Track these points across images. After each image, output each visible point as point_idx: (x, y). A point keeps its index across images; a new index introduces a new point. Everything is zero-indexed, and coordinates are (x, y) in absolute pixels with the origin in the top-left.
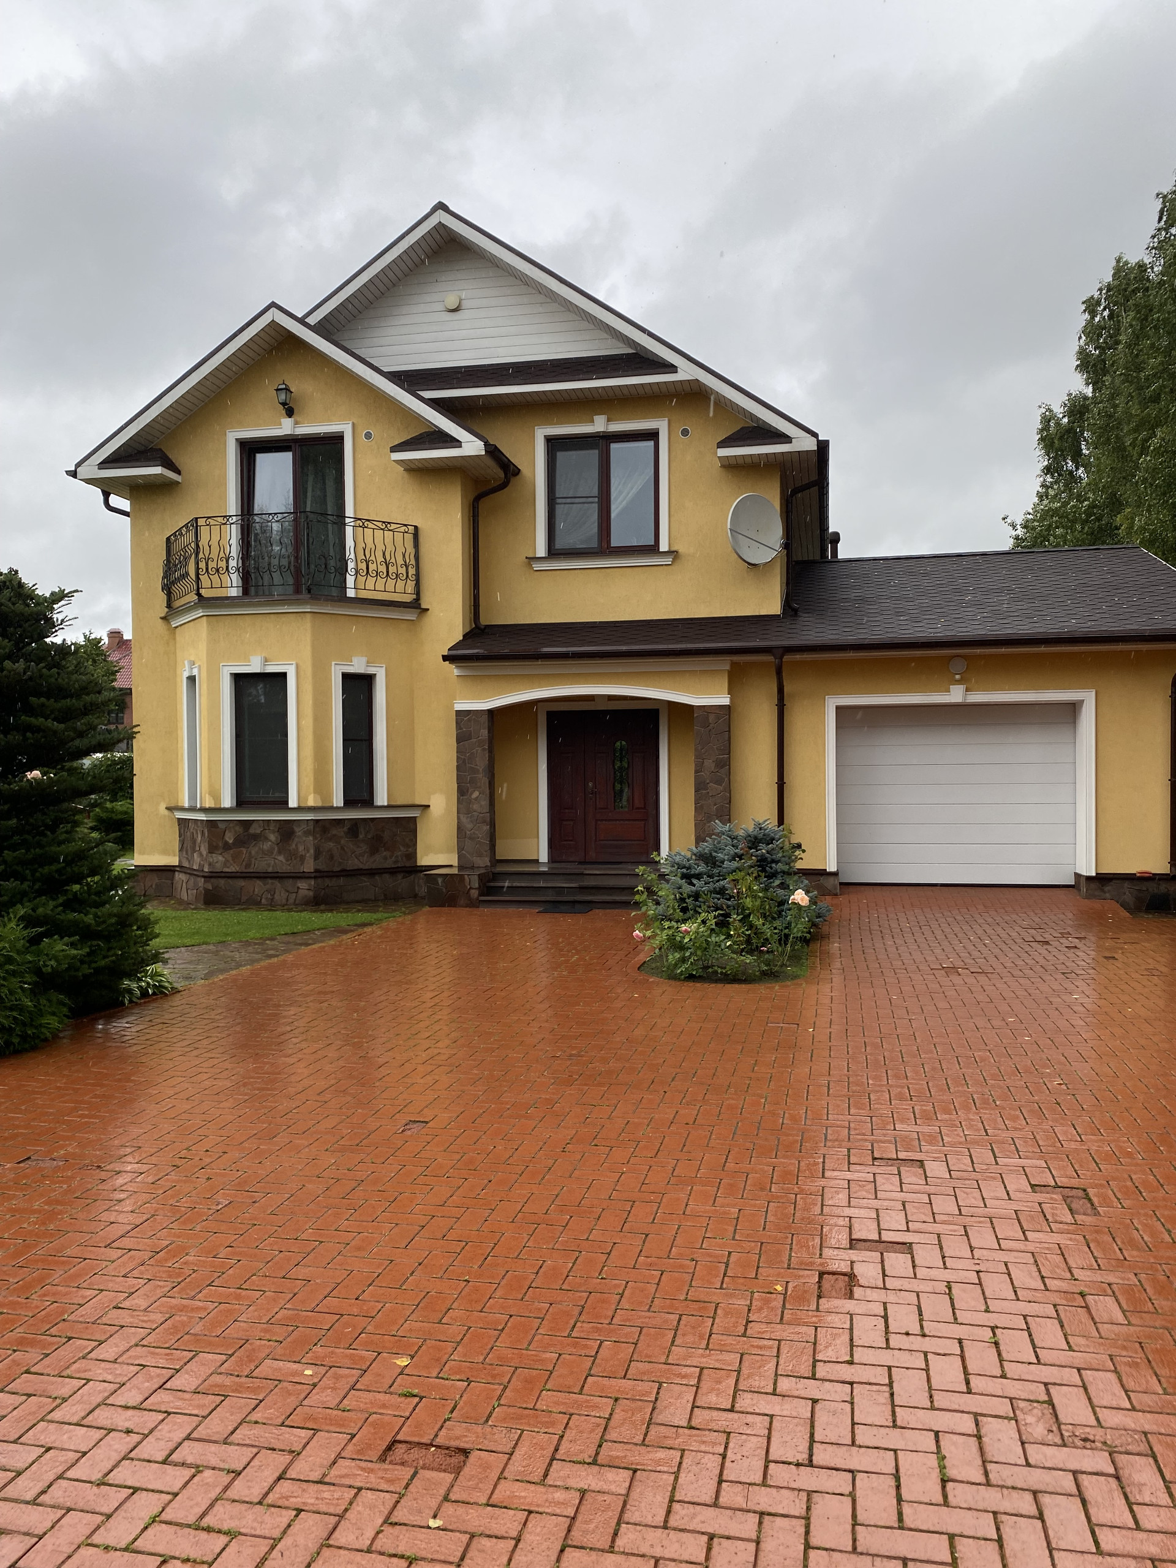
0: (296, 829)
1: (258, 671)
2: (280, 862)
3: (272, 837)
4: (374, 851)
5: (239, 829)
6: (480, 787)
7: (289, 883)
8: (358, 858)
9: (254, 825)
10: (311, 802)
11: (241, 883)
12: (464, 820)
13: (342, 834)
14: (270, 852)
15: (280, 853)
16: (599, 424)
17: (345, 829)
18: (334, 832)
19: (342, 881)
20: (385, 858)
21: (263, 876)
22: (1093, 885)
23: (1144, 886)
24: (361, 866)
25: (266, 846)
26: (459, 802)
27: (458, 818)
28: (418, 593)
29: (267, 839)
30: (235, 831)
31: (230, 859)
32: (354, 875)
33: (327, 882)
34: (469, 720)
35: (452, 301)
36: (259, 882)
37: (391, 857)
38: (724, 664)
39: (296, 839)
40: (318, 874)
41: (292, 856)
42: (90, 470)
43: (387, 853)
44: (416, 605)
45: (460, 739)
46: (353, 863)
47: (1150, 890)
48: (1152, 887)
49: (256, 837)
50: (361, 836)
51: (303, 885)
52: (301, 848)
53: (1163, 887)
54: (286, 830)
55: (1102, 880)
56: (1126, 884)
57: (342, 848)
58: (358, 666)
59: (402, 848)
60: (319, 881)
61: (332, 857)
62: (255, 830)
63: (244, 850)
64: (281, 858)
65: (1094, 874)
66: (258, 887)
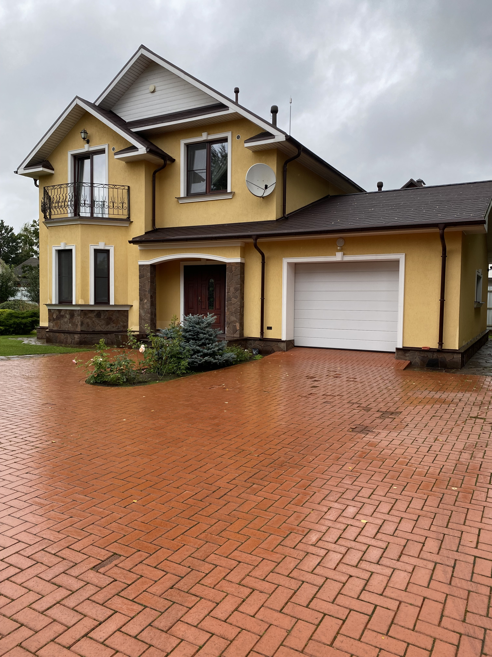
0: (75, 314)
1: (63, 249)
2: (69, 327)
3: (68, 316)
4: (108, 324)
5: (57, 313)
6: (147, 298)
7: (71, 335)
8: (100, 326)
9: (62, 311)
10: (80, 303)
11: (57, 334)
12: (141, 311)
13: (93, 316)
14: (66, 323)
15: (70, 323)
16: (204, 137)
17: (95, 314)
18: (90, 315)
19: (92, 336)
20: (113, 327)
21: (64, 332)
22: (400, 353)
23: (425, 354)
24: (102, 330)
25: (66, 320)
26: (140, 304)
27: (139, 311)
28: (129, 214)
29: (66, 317)
30: (57, 314)
31: (55, 325)
32: (98, 333)
33: (86, 336)
34: (143, 269)
35: (151, 88)
36: (63, 334)
37: (116, 326)
38: (239, 243)
39: (75, 318)
40: (82, 332)
41: (74, 325)
42: (21, 171)
43: (114, 325)
44: (128, 220)
45: (140, 278)
46: (98, 328)
47: (429, 356)
48: (430, 355)
49: (63, 316)
50: (102, 317)
51: (76, 336)
52: (76, 321)
53: (435, 356)
54: (72, 313)
55: (404, 351)
56: (417, 353)
57: (93, 322)
58: (101, 246)
59: (121, 323)
60: (82, 335)
61: (88, 326)
62: (62, 313)
63: (59, 321)
64: (70, 325)
65: (401, 347)
66: (62, 336)
